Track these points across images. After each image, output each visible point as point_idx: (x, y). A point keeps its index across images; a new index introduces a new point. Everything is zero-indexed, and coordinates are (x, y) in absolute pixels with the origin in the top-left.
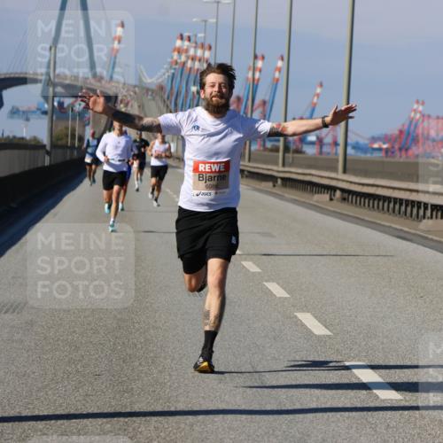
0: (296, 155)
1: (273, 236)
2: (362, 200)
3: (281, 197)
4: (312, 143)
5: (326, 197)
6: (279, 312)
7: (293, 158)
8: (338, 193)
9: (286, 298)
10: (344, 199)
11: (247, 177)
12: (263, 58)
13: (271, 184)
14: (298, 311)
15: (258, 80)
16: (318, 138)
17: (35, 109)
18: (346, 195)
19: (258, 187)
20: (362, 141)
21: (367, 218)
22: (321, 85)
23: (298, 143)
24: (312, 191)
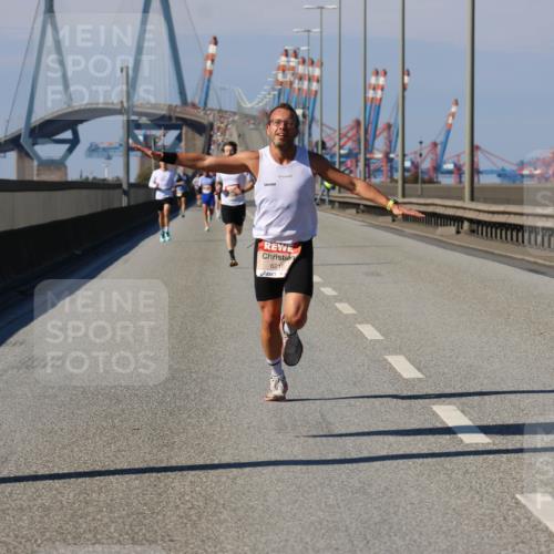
0: (424, 186)
1: (378, 275)
4: (449, 172)
5: (452, 229)
6: (367, 356)
7: (422, 189)
8: (466, 225)
9: (378, 341)
10: (473, 231)
11: (363, 212)
12: (385, 73)
13: (389, 219)
14: (390, 354)
15: (381, 99)
16: (455, 165)
17: (117, 145)
18: (475, 227)
19: (373, 222)
20: (509, 168)
21: (496, 252)
22: (456, 103)
23: (431, 173)
24: (436, 224)
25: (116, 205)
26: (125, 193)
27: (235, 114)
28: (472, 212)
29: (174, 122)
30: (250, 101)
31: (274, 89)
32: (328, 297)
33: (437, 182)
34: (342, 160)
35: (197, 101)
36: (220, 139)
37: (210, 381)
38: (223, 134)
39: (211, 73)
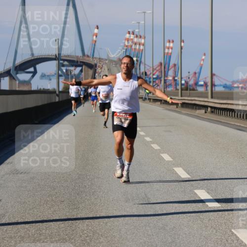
0: (191, 92)
1: (171, 132)
2: (222, 112)
3: (180, 113)
4: (202, 85)
5: (203, 111)
6: (165, 168)
8: (209, 109)
9: (170, 161)
10: (212, 112)
11: (163, 103)
12: (173, 41)
13: (175, 106)
14: (175, 167)
15: (171, 53)
16: (204, 83)
17: (54, 74)
18: (213, 110)
19: (168, 108)
20: (228, 83)
21: (223, 121)
22: (205, 55)
23: (194, 86)
24: (196, 109)
25: (53, 101)
26: (57, 95)
27: (106, 60)
28: (212, 104)
29: (79, 63)
30: (113, 54)
31: (123, 49)
32: (148, 142)
33: (197, 90)
34: (154, 80)
35: (89, 54)
36: (100, 71)
37: (95, 179)
38: (101, 68)
39: (96, 41)
